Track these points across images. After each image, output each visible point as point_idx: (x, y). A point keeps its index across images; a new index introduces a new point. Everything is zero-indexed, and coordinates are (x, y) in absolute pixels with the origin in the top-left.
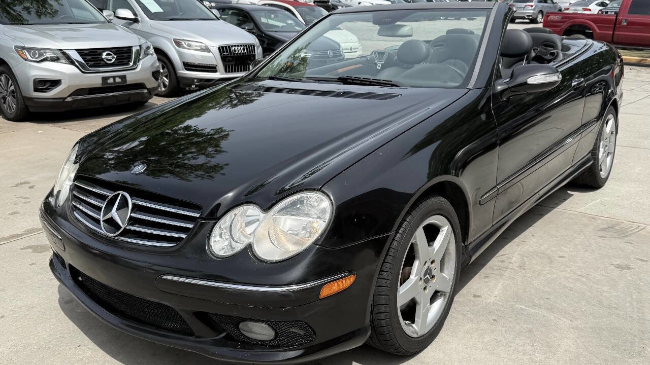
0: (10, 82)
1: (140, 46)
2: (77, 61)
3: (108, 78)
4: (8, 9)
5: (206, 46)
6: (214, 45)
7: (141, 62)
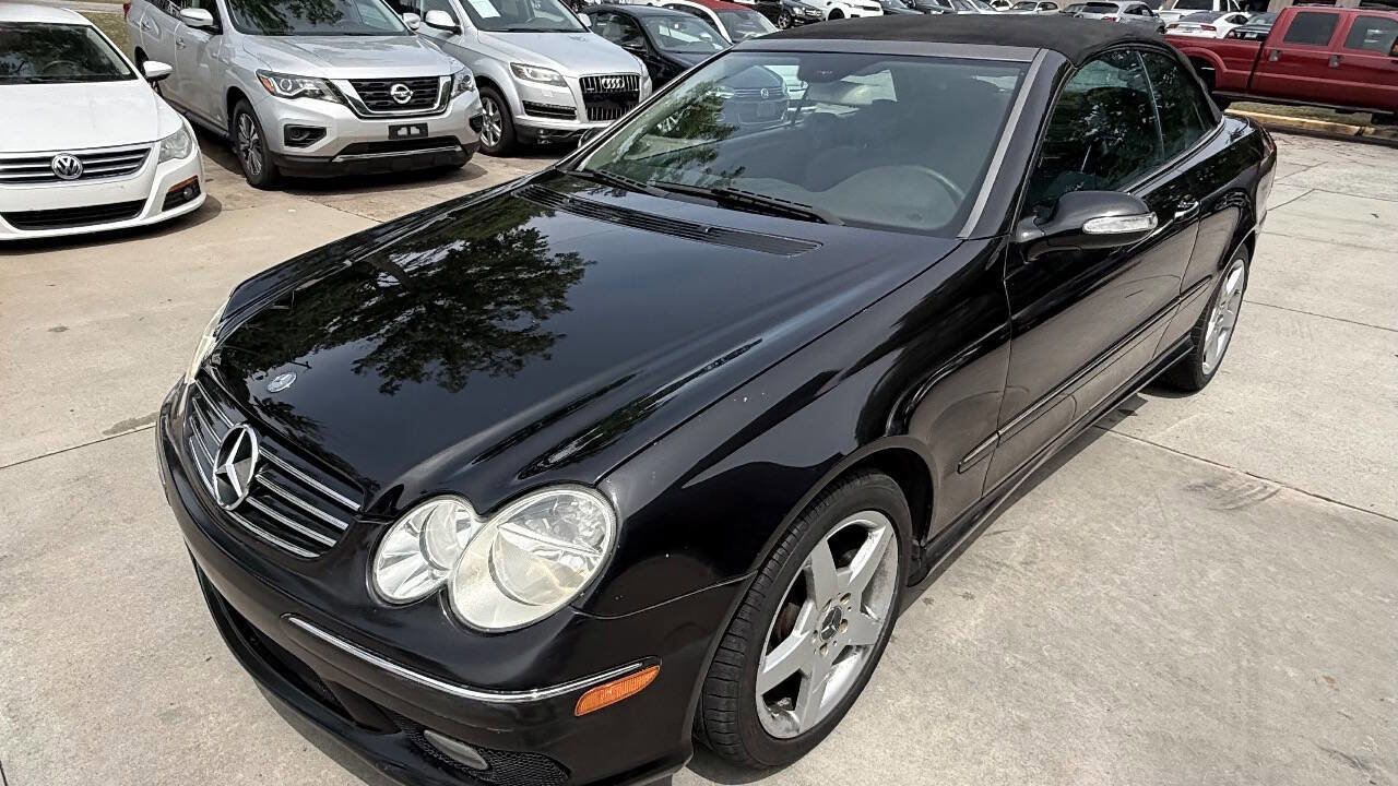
0: (253, 127)
1: (452, 76)
2: (351, 98)
3: (400, 127)
4: (265, 9)
5: (560, 76)
6: (574, 76)
7: (452, 102)
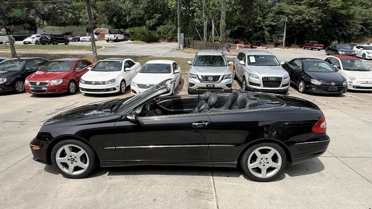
1: (224, 76)
2: (200, 79)
5: (258, 77)
6: (261, 76)
7: (223, 81)
